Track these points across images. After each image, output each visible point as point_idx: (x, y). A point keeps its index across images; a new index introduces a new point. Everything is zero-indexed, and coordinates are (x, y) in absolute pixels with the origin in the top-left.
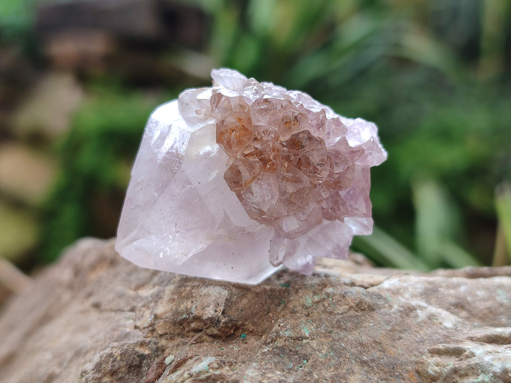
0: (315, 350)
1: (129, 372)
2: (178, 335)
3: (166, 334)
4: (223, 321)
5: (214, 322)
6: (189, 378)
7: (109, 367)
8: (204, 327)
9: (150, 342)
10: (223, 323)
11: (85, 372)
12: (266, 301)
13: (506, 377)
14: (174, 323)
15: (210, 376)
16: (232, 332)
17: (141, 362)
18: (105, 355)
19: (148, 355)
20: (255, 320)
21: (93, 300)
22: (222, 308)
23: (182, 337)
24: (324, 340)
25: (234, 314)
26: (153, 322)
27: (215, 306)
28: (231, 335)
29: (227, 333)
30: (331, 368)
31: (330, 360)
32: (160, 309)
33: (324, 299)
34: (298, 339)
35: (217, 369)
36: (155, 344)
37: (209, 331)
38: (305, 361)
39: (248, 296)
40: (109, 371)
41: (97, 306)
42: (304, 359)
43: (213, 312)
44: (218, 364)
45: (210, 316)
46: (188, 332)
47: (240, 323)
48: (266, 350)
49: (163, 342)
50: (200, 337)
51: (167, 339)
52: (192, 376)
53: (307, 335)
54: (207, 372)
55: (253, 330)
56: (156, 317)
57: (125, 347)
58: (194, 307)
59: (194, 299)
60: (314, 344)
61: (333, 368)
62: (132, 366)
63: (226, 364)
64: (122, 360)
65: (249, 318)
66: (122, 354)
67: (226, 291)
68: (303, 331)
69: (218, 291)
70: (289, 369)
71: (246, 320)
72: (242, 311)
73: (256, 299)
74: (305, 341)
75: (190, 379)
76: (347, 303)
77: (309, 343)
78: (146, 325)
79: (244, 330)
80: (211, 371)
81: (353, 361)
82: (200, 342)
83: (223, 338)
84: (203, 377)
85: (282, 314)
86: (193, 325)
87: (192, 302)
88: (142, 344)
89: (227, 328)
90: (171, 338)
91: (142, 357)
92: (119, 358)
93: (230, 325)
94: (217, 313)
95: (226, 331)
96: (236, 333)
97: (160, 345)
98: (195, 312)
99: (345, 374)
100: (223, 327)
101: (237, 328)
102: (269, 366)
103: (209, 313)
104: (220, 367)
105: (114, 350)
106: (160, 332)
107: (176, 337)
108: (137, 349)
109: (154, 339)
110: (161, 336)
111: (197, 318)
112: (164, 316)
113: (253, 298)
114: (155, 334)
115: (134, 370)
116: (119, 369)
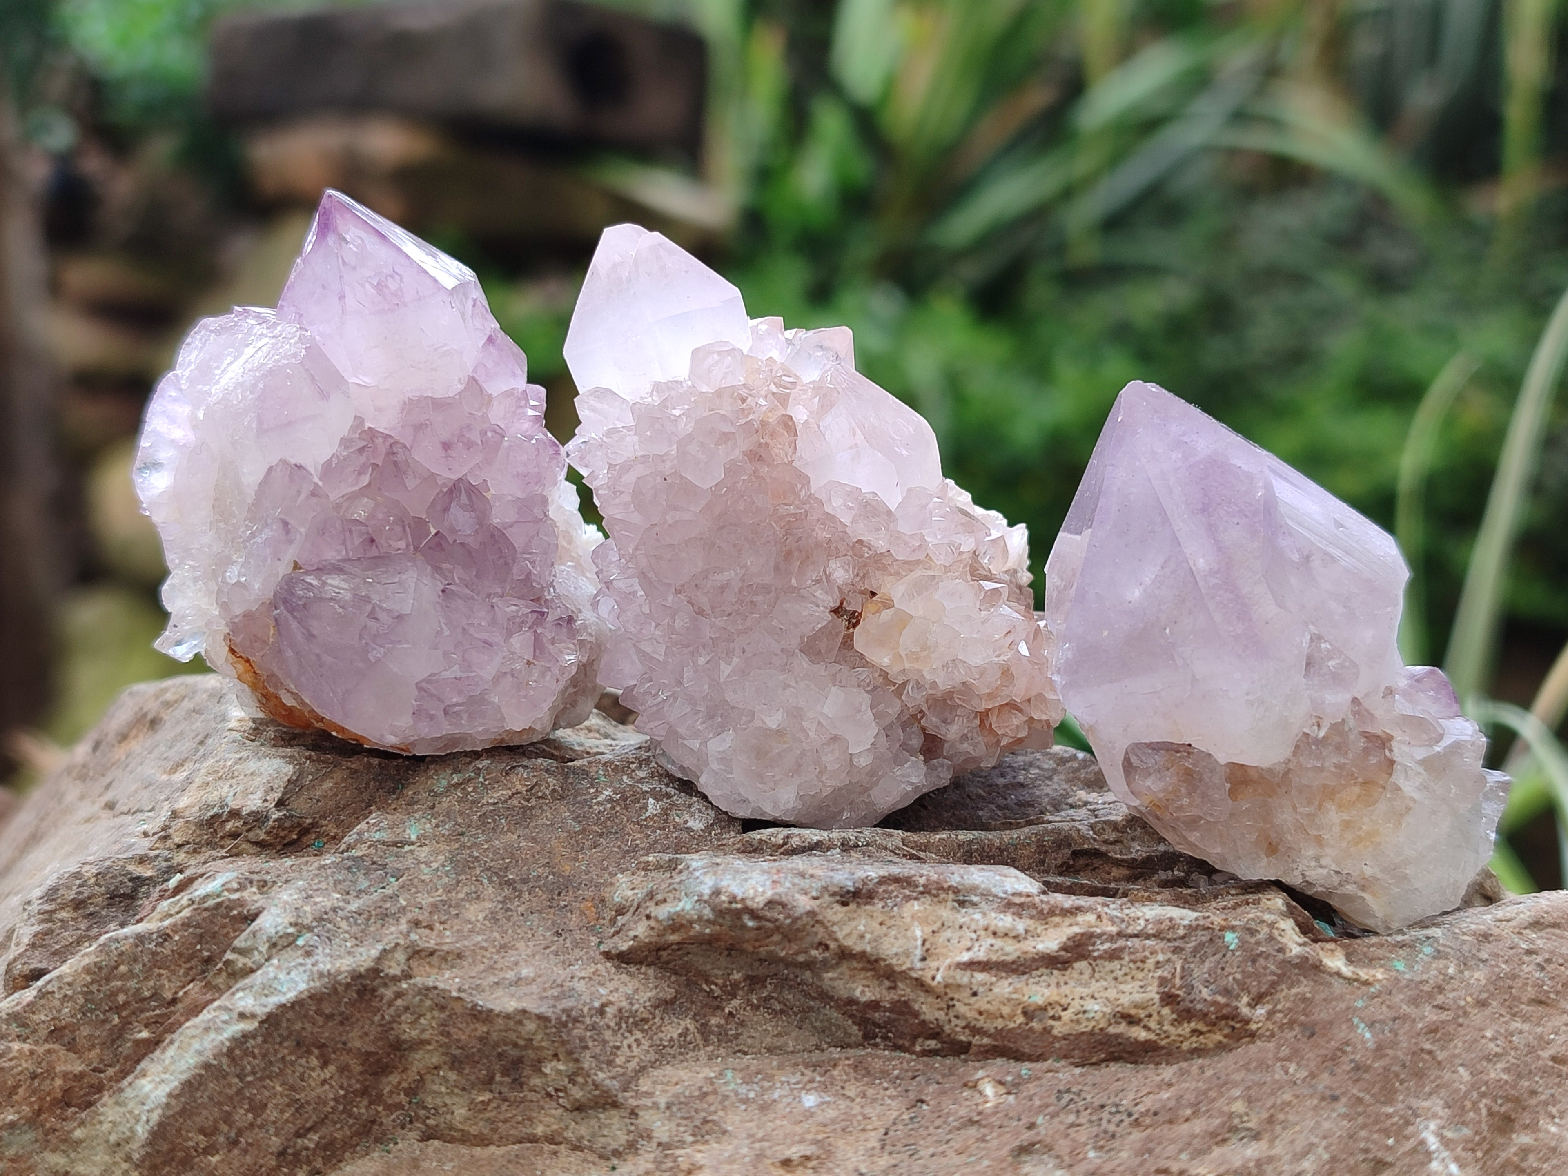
0: (420, 862)
1: (110, 905)
2: (208, 844)
3: (188, 843)
4: (275, 817)
5: (258, 818)
6: (189, 905)
7: (72, 894)
8: (244, 828)
9: (157, 856)
10: (275, 821)
11: (29, 903)
12: (367, 784)
13: (717, 901)
14: (200, 824)
15: (223, 902)
16: (295, 837)
17: (135, 890)
18: (66, 875)
19: (150, 878)
20: (342, 817)
21: (109, 796)
22: (277, 796)
23: (214, 849)
24: (443, 847)
25: (301, 806)
26: (167, 823)
27: (265, 791)
28: (292, 843)
29: (284, 838)
30: (437, 890)
31: (440, 878)
32: (183, 802)
33: (470, 780)
34: (395, 844)
35: (237, 890)
36: (167, 860)
37: (251, 835)
38: (393, 880)
39: (334, 775)
40: (72, 901)
41: (110, 806)
42: (392, 876)
43: (259, 803)
44: (239, 883)
45: (254, 809)
46: (222, 838)
47: (309, 821)
48: (328, 862)
49: (180, 857)
50: (236, 847)
51: (187, 853)
52: (193, 902)
53: (413, 838)
54: (218, 896)
55: (337, 834)
56: (175, 815)
57: (108, 863)
58: (231, 794)
59: (234, 781)
60: (423, 853)
61: (441, 891)
62: (116, 896)
63: (255, 883)
64: (97, 885)
65: (331, 813)
66: (98, 874)
67: (291, 767)
68: (408, 831)
69: (275, 766)
70: (360, 891)
71: (324, 817)
72: (318, 801)
73: (349, 781)
74: (407, 848)
75: (191, 908)
76: (509, 785)
77: (412, 852)
78: (156, 830)
79: (319, 835)
80: (226, 893)
81: (485, 881)
82: (237, 855)
83: (279, 848)
84: (211, 903)
85: (393, 806)
86: (229, 826)
87: (231, 786)
88: (142, 860)
89: (283, 830)
90: (195, 851)
91: (138, 881)
92: (92, 880)
93: (287, 824)
94: (266, 804)
95: (282, 834)
96: (304, 839)
97: (174, 862)
98: (233, 804)
99: (462, 900)
100: (274, 828)
101: (305, 831)
102: (323, 885)
103: (253, 803)
104: (241, 888)
105: (87, 868)
106: (178, 840)
107: (204, 849)
108: (131, 868)
109: (166, 853)
110: (179, 846)
111: (235, 814)
112: (187, 813)
113: (343, 780)
114: (169, 844)
115: (121, 902)
116: (89, 898)
